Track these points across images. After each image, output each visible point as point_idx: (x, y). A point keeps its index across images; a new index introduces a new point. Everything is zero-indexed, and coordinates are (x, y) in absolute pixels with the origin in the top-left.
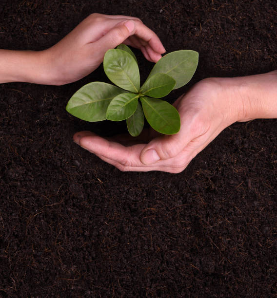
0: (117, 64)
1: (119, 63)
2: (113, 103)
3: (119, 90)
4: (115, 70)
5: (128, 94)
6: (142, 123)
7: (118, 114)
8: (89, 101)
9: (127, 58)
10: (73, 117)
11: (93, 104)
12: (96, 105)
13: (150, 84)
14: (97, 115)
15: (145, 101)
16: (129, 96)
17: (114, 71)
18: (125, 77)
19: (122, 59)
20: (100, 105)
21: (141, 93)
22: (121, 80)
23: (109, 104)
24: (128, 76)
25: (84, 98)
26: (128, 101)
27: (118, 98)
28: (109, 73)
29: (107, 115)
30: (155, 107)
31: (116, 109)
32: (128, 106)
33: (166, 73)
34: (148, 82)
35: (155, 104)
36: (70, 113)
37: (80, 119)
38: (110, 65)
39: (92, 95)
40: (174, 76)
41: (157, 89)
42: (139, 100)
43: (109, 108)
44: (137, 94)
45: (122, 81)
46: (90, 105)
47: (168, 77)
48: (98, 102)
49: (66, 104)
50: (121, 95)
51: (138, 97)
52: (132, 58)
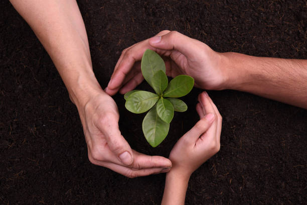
0: (136, 104)
1: (136, 102)
2: (160, 116)
3: (154, 109)
4: (139, 106)
5: (158, 104)
6: (180, 101)
7: (169, 114)
8: (154, 131)
9: (135, 96)
10: (161, 144)
11: (157, 128)
12: (158, 127)
13: (156, 87)
14: (165, 129)
15: (166, 94)
16: (160, 104)
17: (140, 108)
18: (146, 102)
19: (134, 100)
20: (159, 124)
21: (160, 94)
22: (147, 105)
23: (160, 118)
24: (146, 99)
25: (151, 133)
26: (162, 106)
27: (158, 111)
28: (140, 111)
29: (167, 122)
30: (172, 89)
31: (165, 115)
32: (166, 106)
33: (153, 74)
34: (155, 88)
35: (170, 89)
36: (157, 145)
37: (164, 141)
38: (135, 108)
39: (151, 127)
40: (157, 70)
41: (161, 84)
42: (164, 98)
43: (163, 119)
44: (160, 98)
45: (149, 104)
46: (156, 131)
47: (156, 74)
48: (157, 125)
49: (151, 146)
50: (157, 108)
51: (162, 98)
52: (135, 93)
